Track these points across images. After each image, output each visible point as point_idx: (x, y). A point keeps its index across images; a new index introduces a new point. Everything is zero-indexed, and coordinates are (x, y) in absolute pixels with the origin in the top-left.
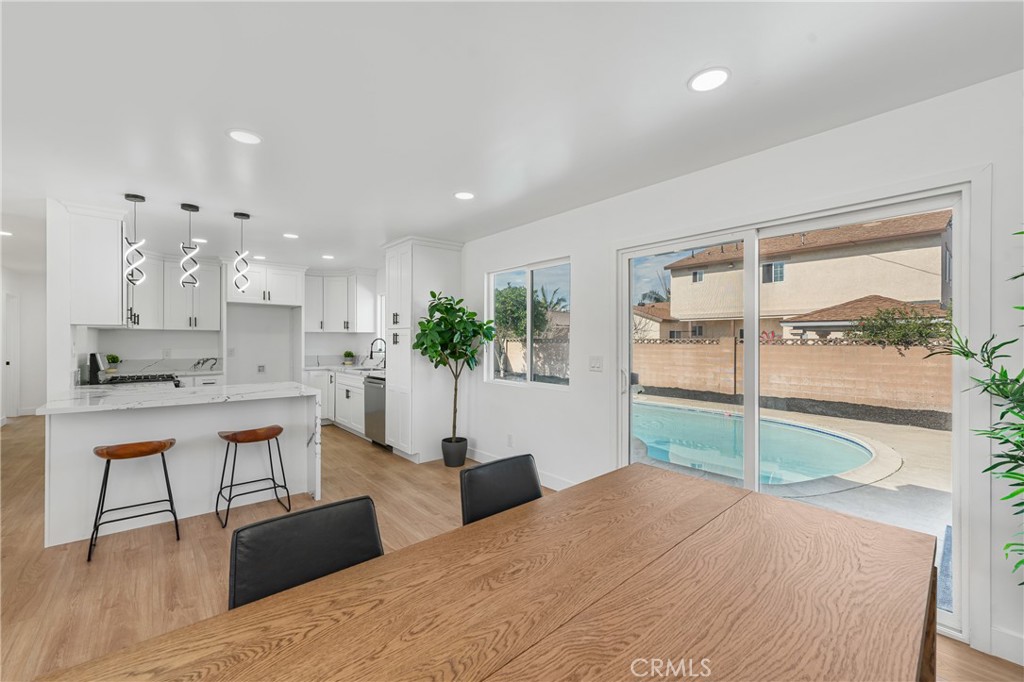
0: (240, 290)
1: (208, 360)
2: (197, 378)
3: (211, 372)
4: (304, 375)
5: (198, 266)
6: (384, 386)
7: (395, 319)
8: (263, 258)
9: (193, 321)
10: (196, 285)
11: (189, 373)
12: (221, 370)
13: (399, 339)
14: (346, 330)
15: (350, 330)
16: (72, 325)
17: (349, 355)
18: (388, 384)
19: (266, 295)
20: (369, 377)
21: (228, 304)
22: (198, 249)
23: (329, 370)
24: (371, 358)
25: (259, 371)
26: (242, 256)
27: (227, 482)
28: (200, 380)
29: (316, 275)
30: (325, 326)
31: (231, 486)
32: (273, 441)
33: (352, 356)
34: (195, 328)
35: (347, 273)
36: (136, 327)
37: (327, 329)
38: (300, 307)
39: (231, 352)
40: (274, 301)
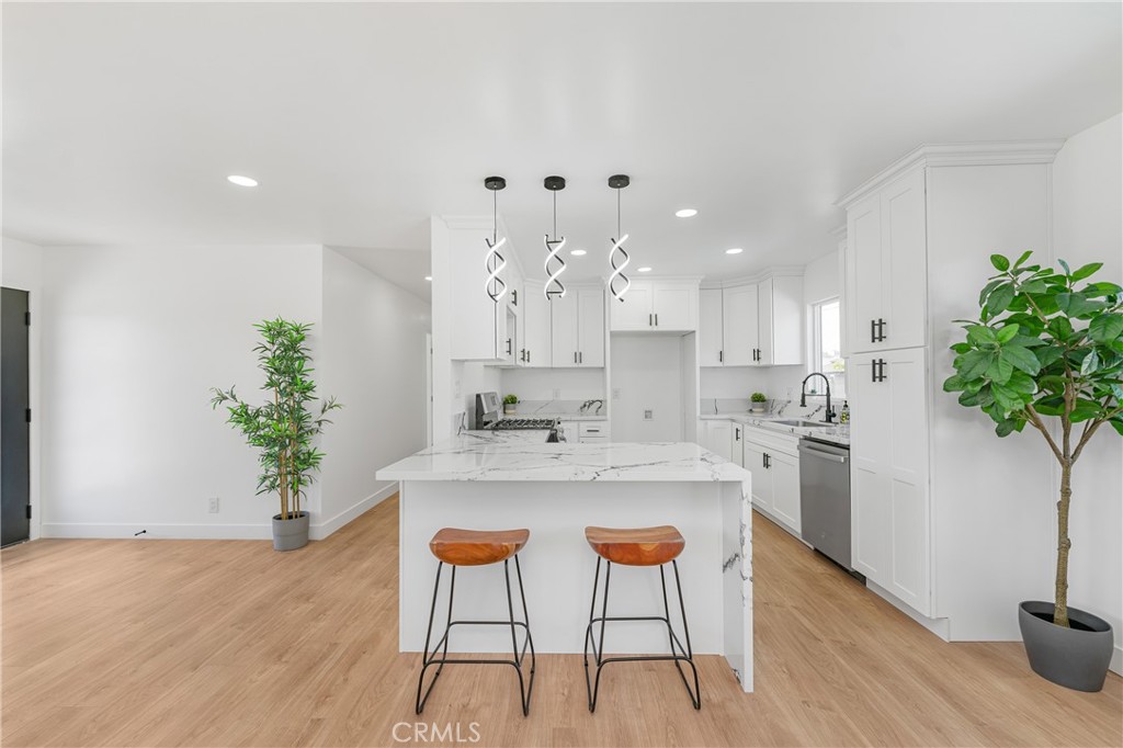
0: (617, 297)
1: (594, 402)
2: (581, 424)
3: (597, 418)
4: (700, 425)
5: (564, 267)
6: (848, 460)
7: (878, 331)
8: (648, 269)
9: (578, 357)
10: (562, 295)
11: (576, 418)
12: (605, 414)
13: (887, 370)
14: (756, 363)
15: (763, 362)
16: (455, 361)
17: (758, 398)
18: (856, 455)
19: (653, 319)
20: (806, 438)
21: (613, 334)
22: (564, 241)
23: (733, 420)
24: (803, 404)
25: (646, 417)
26: (619, 244)
27: (598, 614)
28: (584, 426)
29: (715, 285)
30: (725, 357)
31: (604, 619)
32: (668, 566)
33: (764, 401)
34: (580, 365)
35: (756, 276)
36: (527, 365)
37: (728, 362)
38: (694, 332)
39: (616, 394)
40: (663, 326)
